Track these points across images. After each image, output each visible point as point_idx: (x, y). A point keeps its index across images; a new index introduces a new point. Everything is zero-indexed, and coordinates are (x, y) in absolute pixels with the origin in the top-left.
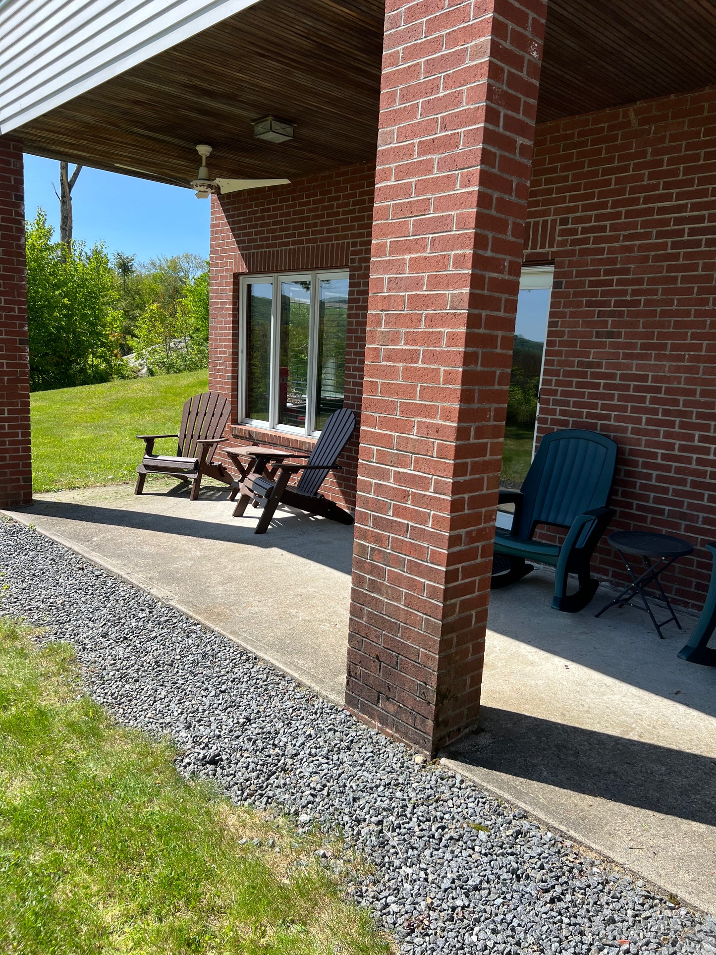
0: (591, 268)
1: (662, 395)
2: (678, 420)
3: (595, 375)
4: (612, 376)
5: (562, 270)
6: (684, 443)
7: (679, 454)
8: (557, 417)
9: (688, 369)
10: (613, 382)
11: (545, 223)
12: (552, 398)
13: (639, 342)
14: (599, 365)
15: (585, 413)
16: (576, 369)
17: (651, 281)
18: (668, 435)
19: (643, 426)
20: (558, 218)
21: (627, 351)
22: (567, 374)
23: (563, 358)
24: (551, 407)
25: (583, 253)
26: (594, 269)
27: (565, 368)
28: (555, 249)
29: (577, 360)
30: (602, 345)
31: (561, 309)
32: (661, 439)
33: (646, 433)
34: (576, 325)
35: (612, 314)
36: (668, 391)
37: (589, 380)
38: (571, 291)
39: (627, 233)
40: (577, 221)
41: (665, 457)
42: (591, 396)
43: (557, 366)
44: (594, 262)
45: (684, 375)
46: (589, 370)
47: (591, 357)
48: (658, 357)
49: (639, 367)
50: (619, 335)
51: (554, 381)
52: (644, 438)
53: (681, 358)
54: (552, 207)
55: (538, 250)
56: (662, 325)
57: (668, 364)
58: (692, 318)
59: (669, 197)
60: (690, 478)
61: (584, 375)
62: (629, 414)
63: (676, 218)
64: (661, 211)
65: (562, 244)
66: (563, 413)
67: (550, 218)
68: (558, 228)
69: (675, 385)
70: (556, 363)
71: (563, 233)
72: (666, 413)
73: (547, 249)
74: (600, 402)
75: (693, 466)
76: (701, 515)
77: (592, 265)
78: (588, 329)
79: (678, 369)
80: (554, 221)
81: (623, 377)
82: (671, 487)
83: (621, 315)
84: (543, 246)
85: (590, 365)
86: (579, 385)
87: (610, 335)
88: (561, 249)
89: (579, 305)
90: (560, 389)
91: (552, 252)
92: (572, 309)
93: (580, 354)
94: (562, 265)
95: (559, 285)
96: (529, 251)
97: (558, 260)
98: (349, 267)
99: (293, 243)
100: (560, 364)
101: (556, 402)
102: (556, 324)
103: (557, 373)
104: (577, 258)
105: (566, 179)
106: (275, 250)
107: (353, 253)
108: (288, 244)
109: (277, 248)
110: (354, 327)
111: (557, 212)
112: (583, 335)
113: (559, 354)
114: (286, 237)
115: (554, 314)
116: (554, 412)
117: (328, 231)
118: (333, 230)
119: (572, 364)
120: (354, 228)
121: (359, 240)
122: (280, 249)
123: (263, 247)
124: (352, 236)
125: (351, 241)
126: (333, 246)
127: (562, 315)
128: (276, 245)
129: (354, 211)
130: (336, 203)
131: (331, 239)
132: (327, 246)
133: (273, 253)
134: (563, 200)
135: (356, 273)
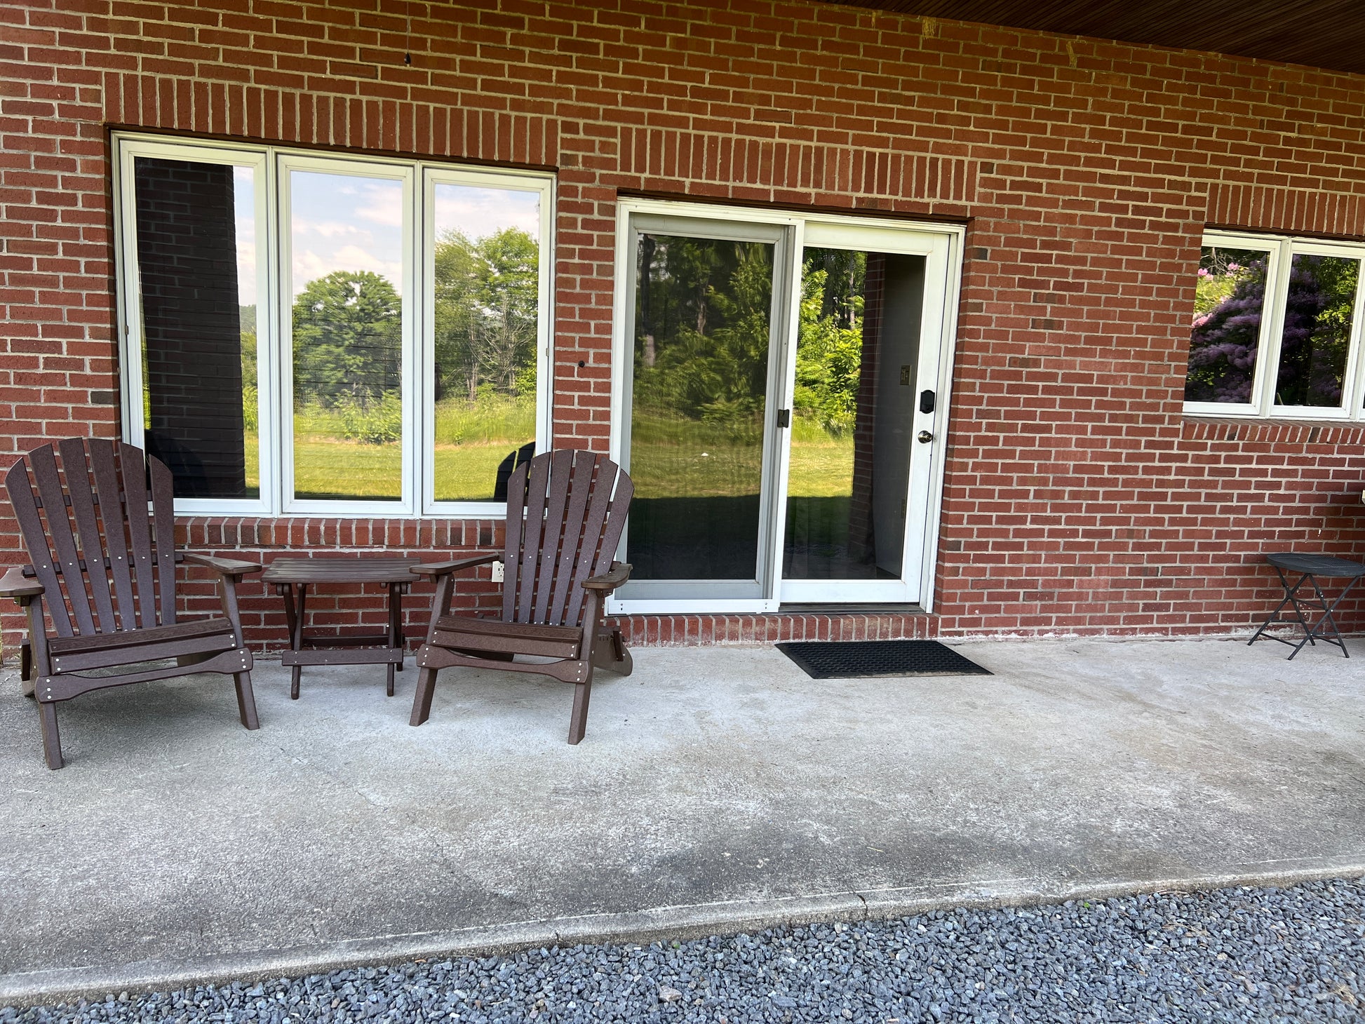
0: (1025, 237)
1: (1108, 398)
2: (1125, 425)
3: (1032, 376)
4: (1053, 377)
5: (985, 234)
6: (1131, 451)
7: (1126, 464)
8: (983, 433)
9: (1134, 367)
10: (1054, 384)
11: (960, 165)
12: (975, 408)
13: (1084, 334)
14: (1036, 363)
15: (1020, 426)
16: (1007, 368)
17: (1095, 262)
18: (1115, 444)
19: (1089, 436)
20: (979, 160)
21: (1069, 346)
22: (995, 375)
23: (990, 354)
24: (974, 420)
25: (1013, 214)
26: (1029, 239)
27: (993, 368)
28: (976, 203)
29: (1008, 356)
30: (1041, 338)
31: (986, 288)
32: (1108, 449)
33: (1092, 443)
34: (1006, 310)
35: (1050, 299)
36: (1116, 393)
37: (1024, 383)
38: (999, 263)
39: (1067, 198)
40: (1005, 170)
41: (1112, 470)
42: (1028, 402)
43: (982, 365)
44: (1028, 229)
45: (1130, 374)
46: (1025, 370)
47: (1027, 352)
48: (1104, 353)
49: (1085, 365)
50: (1060, 325)
51: (978, 385)
52: (1089, 450)
53: (1126, 355)
54: (970, 145)
55: (951, 201)
56: (1106, 315)
57: (1114, 361)
58: (1137, 309)
59: (1111, 164)
60: (1137, 490)
61: (1017, 376)
62: (1073, 423)
63: (1120, 191)
64: (1105, 178)
65: (983, 198)
66: (990, 427)
67: (967, 159)
68: (979, 175)
69: (1122, 386)
70: (979, 360)
71: (985, 183)
72: (1113, 418)
73: (963, 202)
74: (1039, 410)
75: (1140, 476)
76: (1148, 528)
77: (1025, 232)
78: (1022, 317)
79: (1124, 367)
80: (972, 165)
81: (1066, 378)
82: (1119, 503)
83: (1061, 299)
84: (958, 196)
85: (1025, 363)
86: (1012, 389)
87: (1049, 324)
88: (984, 205)
89: (1011, 283)
90: (986, 395)
91: (972, 207)
92: (1000, 289)
93: (1012, 349)
94: (985, 227)
95: (982, 254)
96: (938, 200)
97: (981, 219)
98: (556, 170)
99: (366, 89)
100: (986, 361)
101: (981, 414)
102: (978, 307)
103: (982, 374)
104: (1005, 220)
105: (987, 109)
106: (298, 92)
107: (566, 144)
108: (349, 87)
109: (306, 91)
110: (578, 290)
111: (976, 152)
112: (1016, 323)
113: (984, 348)
114: (336, 68)
115: (976, 294)
116: (978, 427)
117: (486, 85)
118: (506, 87)
119: (1001, 362)
120: (566, 94)
121: (581, 122)
122: (315, 94)
123: (244, 76)
124: (563, 110)
125: (560, 119)
126: (505, 120)
127: (988, 296)
128: (298, 82)
129: (567, 62)
130: (509, 32)
131: (501, 104)
132: (488, 117)
133: (289, 99)
134: (985, 137)
135: (580, 186)
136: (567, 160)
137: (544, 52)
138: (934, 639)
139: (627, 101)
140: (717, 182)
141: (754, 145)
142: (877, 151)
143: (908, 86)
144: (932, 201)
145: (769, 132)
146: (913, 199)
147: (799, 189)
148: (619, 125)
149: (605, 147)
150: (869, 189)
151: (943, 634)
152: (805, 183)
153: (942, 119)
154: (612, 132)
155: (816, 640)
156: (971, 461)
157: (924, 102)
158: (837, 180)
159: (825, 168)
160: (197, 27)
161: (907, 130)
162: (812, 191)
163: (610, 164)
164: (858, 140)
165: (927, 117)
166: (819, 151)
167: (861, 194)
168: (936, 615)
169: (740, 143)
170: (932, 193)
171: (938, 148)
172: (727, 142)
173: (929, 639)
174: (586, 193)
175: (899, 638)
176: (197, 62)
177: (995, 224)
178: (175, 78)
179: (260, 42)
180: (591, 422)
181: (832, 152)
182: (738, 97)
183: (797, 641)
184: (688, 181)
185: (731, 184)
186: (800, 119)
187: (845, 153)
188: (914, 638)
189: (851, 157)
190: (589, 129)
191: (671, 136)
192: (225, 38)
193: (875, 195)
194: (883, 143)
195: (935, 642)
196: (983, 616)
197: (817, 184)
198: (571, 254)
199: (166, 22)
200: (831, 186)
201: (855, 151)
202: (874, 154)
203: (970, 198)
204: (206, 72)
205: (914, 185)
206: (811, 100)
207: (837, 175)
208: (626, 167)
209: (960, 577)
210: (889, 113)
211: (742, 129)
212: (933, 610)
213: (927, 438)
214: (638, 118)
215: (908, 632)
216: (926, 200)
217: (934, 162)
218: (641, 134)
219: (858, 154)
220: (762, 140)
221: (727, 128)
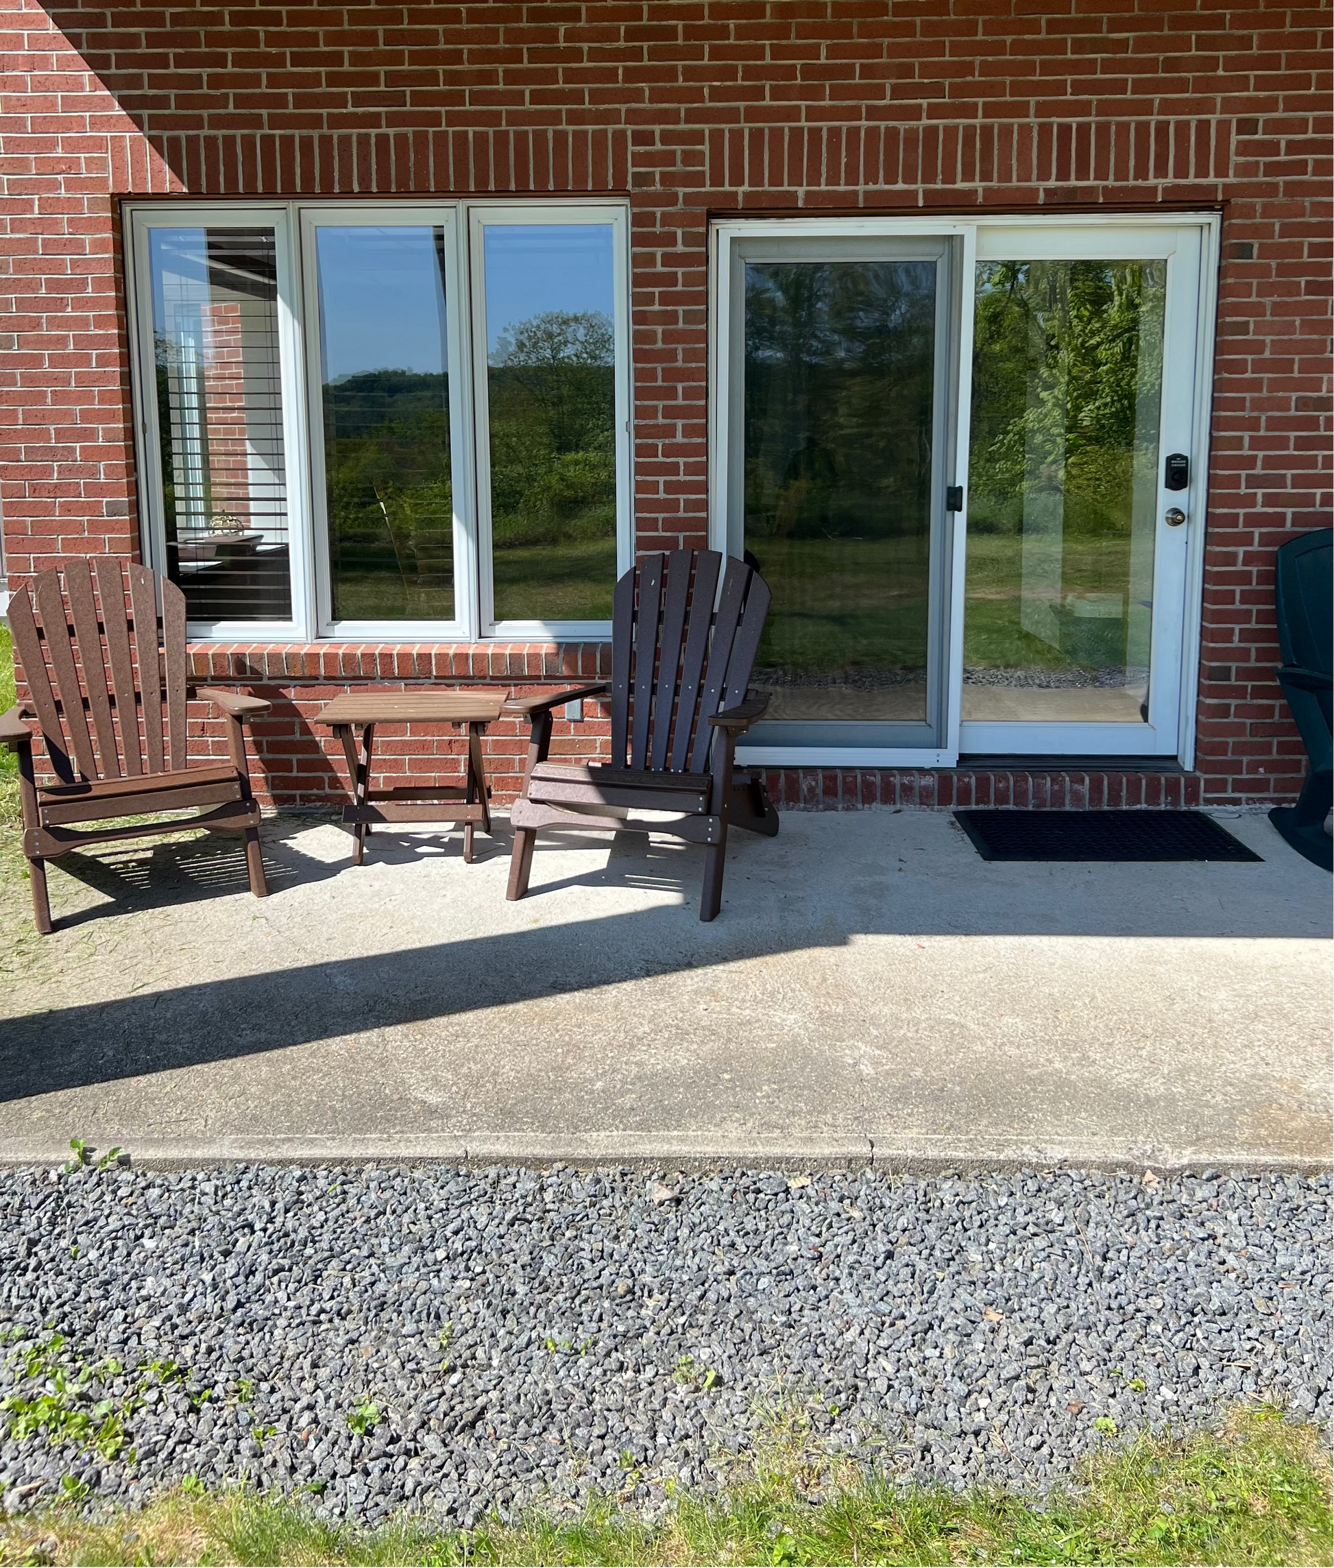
0: (1314, 220)
5: (1248, 222)
8: (1259, 509)
11: (1203, 127)
12: (1243, 473)
15: (1318, 498)
16: (1293, 413)
20: (1234, 118)
22: (1273, 424)
23: (1265, 394)
24: (1243, 490)
25: (1293, 189)
26: (1319, 223)
27: (1270, 414)
28: (1231, 180)
29: (1294, 396)
31: (1254, 299)
34: (1289, 328)
37: (1323, 433)
38: (1273, 263)
40: (1276, 126)
43: (1252, 410)
44: (1318, 209)
46: (1323, 415)
47: (1324, 388)
51: (1246, 440)
54: (1219, 97)
55: (1191, 180)
61: (1310, 424)
65: (1243, 170)
66: (1270, 500)
67: (1214, 118)
68: (1234, 138)
70: (1248, 404)
71: (1244, 149)
73: (1211, 179)
77: (1314, 214)
78: (1314, 337)
80: (1223, 126)
84: (1201, 173)
85: (1322, 404)
86: (1301, 444)
88: (1245, 180)
89: (1293, 290)
90: (1261, 454)
91: (1225, 186)
92: (1276, 299)
93: (1299, 385)
94: (1249, 211)
95: (1245, 251)
96: (1170, 180)
97: (1240, 200)
98: (627, 194)
99: (393, 120)
100: (1258, 405)
101: (1253, 482)
102: (1243, 328)
103: (1253, 424)
104: (1281, 199)
105: (1246, 43)
106: (315, 133)
107: (639, 159)
108: (374, 120)
109: (325, 131)
110: (659, 345)
111: (1228, 106)
112: (1304, 347)
113: (1255, 385)
114: (359, 100)
115: (1237, 309)
116: (1250, 500)
117: (537, 98)
118: (560, 97)
119: (1283, 405)
120: (637, 96)
121: (657, 128)
122: (336, 133)
123: (256, 122)
124: (633, 117)
125: (630, 128)
126: (560, 137)
127: (1257, 310)
128: (316, 122)
129: (636, 54)
130: (562, 27)
131: (554, 118)
132: (540, 137)
133: (307, 143)
134: (1243, 84)
135: (658, 211)
136: (640, 179)
137: (607, 45)
138: (1193, 808)
139: (716, 94)
140: (842, 188)
141: (892, 134)
142: (1074, 121)
143: (1115, 26)
144: (1161, 183)
145: (914, 113)
146: (1131, 183)
147: (960, 185)
148: (706, 128)
149: (689, 158)
150: (1063, 175)
151: (1208, 801)
152: (968, 177)
153: (1171, 65)
154: (697, 137)
155: (1011, 807)
156: (1241, 550)
157: (1141, 45)
158: (1015, 168)
159: (996, 152)
160: (205, 72)
161: (1120, 87)
162: (978, 185)
163: (697, 180)
164: (1042, 110)
165: (1151, 66)
166: (987, 131)
167: (1052, 183)
168: (1198, 774)
169: (872, 133)
170: (1161, 171)
171: (1166, 107)
172: (853, 133)
173: (1184, 808)
174: (667, 220)
175: (1138, 807)
176: (205, 113)
177: (1264, 206)
178: (182, 134)
179: (273, 81)
180: (681, 514)
181: (1006, 131)
182: (867, 72)
183: (981, 807)
184: (801, 191)
185: (861, 188)
186: (956, 91)
187: (1025, 130)
188: (1162, 807)
189: (1035, 134)
190: (667, 138)
191: (777, 134)
192: (235, 81)
193: (1073, 183)
194: (1083, 109)
195: (1197, 814)
196: (1272, 777)
197: (986, 177)
198: (649, 299)
199: (172, 70)
200: (1005, 176)
201: (1041, 125)
202: (1069, 127)
203: (1221, 171)
204: (216, 122)
205: (1132, 163)
206: (972, 63)
207: (1014, 162)
208: (717, 180)
209: (1231, 719)
210: (1090, 66)
211: (873, 113)
212: (1195, 767)
213: (1177, 517)
214: (732, 116)
215: (1153, 797)
216: (1152, 181)
217: (1162, 128)
218: (737, 136)
219: (1045, 129)
220: (902, 125)
221: (854, 114)
